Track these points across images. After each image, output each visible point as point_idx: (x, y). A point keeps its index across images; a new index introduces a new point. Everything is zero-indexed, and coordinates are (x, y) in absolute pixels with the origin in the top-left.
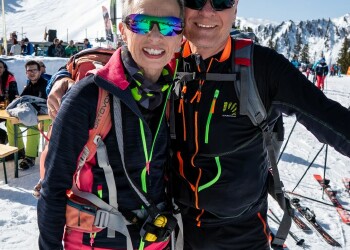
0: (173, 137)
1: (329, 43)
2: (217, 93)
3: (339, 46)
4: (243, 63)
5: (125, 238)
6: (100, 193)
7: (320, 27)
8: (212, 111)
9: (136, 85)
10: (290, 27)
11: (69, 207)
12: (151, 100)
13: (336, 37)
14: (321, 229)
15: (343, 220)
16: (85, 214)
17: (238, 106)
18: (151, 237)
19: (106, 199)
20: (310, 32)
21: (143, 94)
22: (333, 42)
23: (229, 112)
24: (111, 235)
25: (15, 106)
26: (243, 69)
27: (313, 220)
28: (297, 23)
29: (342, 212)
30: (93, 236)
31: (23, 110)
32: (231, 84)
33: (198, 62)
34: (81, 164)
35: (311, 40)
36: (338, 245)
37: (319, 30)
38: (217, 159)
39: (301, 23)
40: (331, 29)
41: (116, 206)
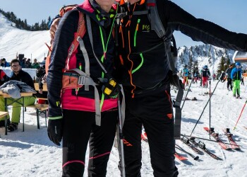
0: (117, 45)
1: (212, 60)
2: (139, 21)
3: (219, 61)
4: (151, 5)
5: (93, 87)
6: (80, 67)
7: (204, 50)
8: (137, 29)
9: (97, 13)
10: (185, 51)
11: (64, 77)
12: (105, 21)
13: (216, 56)
14: (210, 153)
15: (223, 148)
16: (73, 78)
17: (150, 27)
18: (108, 91)
19: (83, 70)
20: (198, 54)
21: (101, 18)
22: (214, 60)
23: (145, 30)
24: (87, 89)
25: (5, 86)
26: (152, 8)
27: (204, 148)
28: (189, 48)
29: (222, 144)
30: (77, 90)
31: (11, 88)
32: (146, 16)
33: (128, 6)
34: (70, 54)
35: (199, 59)
36: (221, 159)
37: (204, 52)
38: (141, 55)
39: (192, 48)
40: (212, 51)
41: (89, 74)
